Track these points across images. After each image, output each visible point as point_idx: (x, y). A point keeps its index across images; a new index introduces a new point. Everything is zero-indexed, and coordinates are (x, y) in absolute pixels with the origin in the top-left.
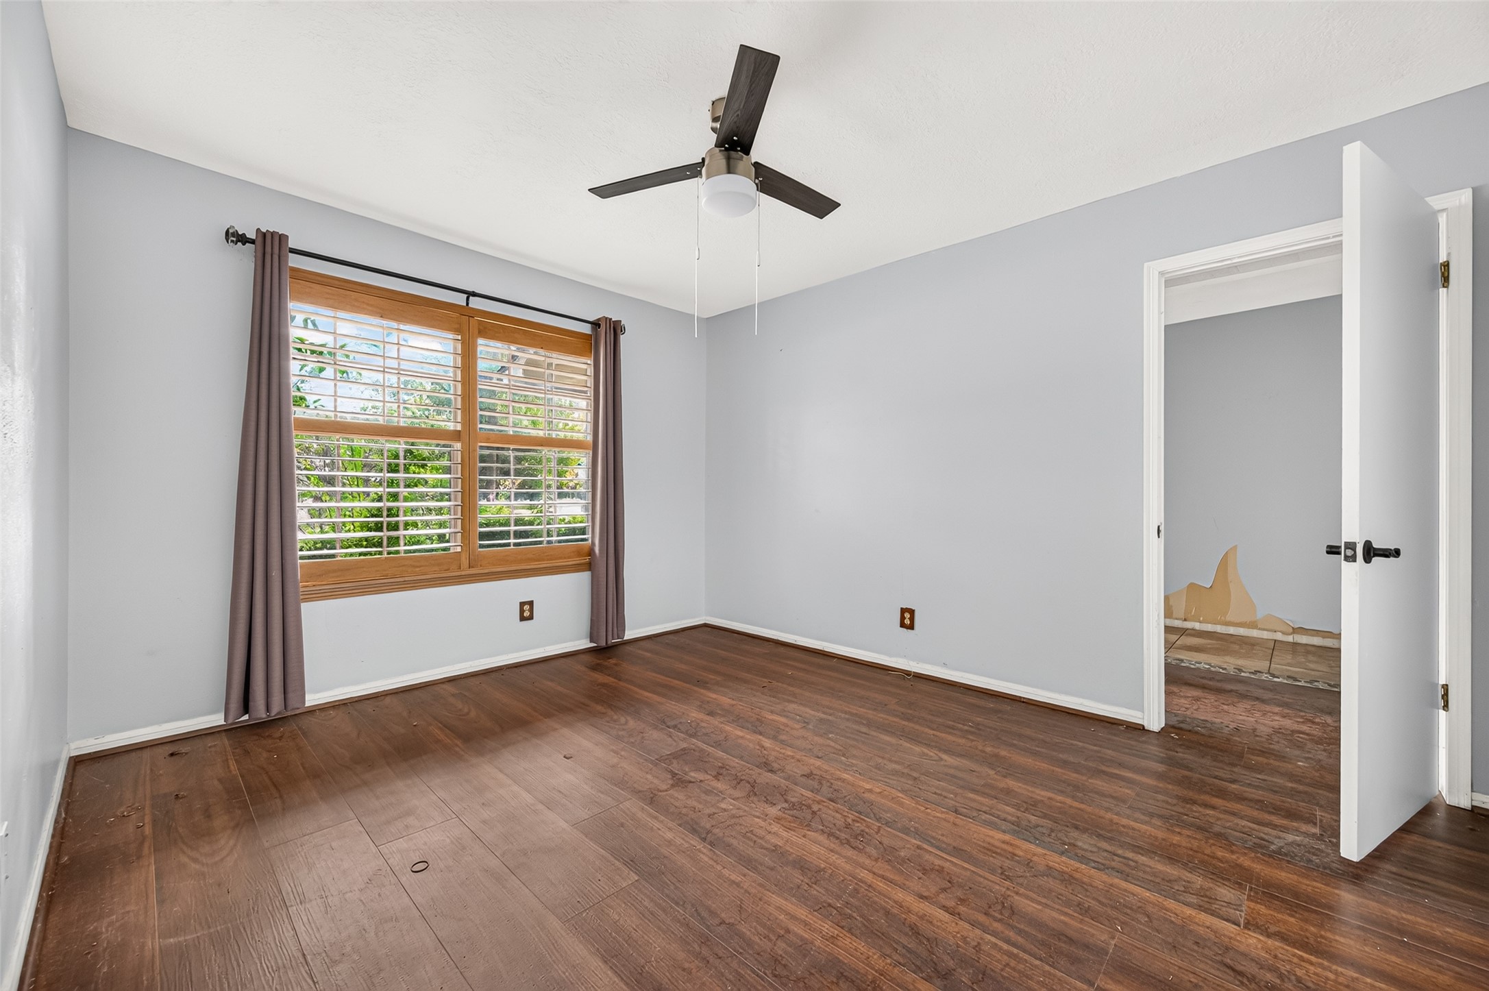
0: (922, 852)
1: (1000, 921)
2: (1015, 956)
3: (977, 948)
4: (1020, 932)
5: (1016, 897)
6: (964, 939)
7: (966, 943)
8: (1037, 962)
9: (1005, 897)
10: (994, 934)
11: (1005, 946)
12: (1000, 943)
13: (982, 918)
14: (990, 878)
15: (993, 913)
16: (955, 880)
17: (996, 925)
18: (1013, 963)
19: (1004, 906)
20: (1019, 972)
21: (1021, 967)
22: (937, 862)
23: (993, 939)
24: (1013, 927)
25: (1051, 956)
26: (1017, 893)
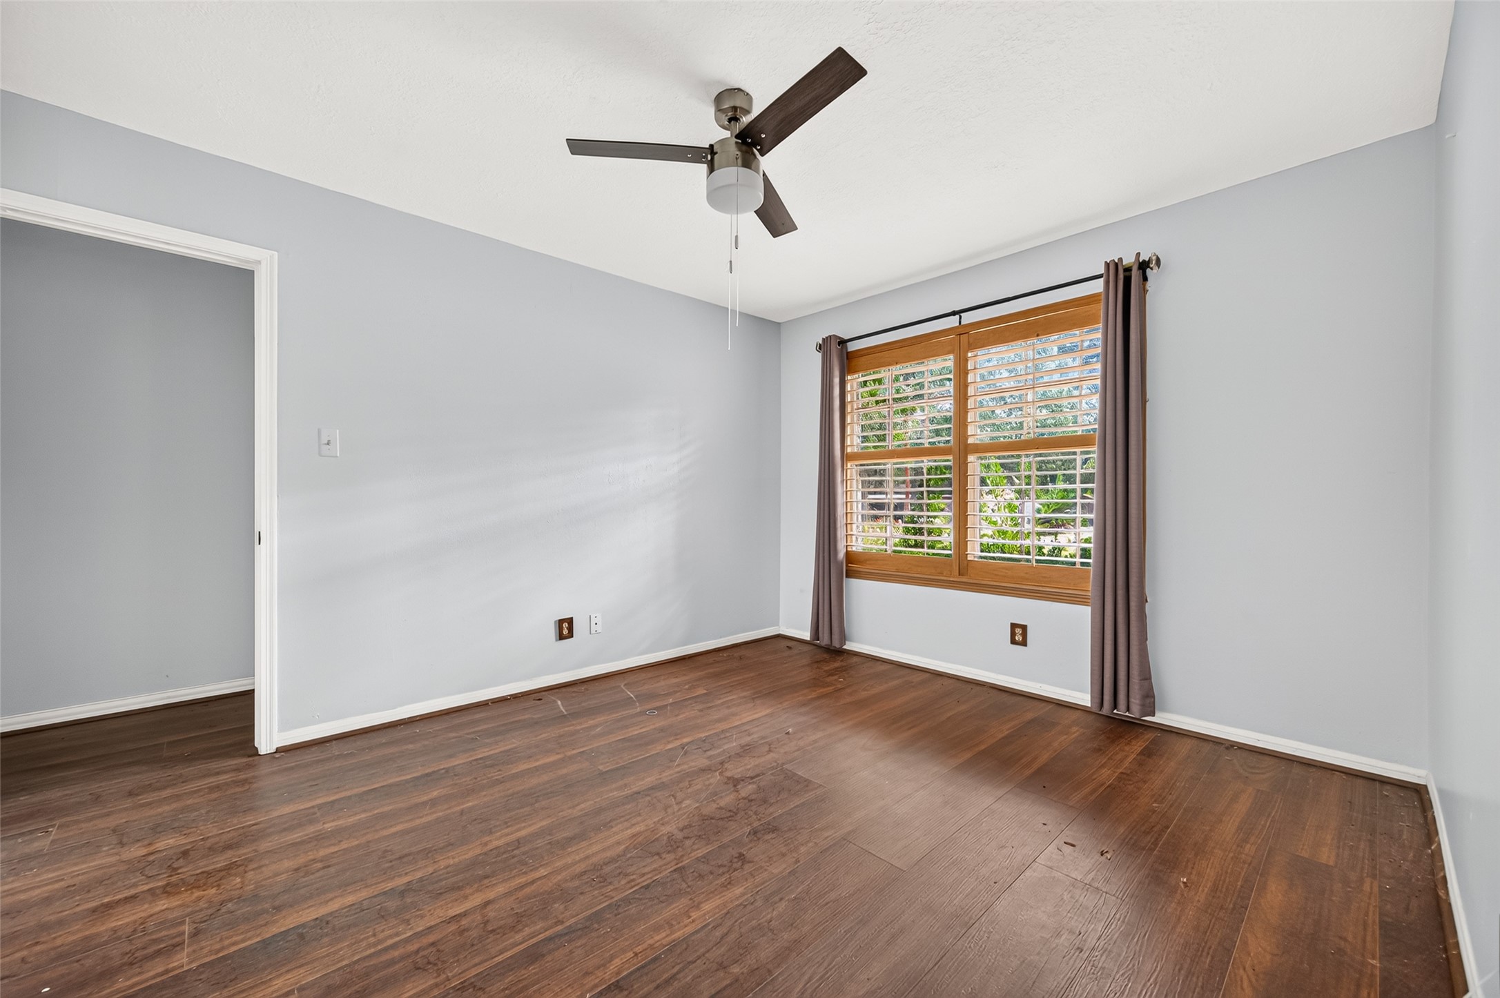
0: (550, 922)
1: (417, 952)
2: (375, 945)
3: (407, 922)
4: (392, 962)
5: (431, 982)
6: (422, 917)
7: (417, 916)
8: (356, 958)
9: (439, 972)
10: (408, 941)
11: (390, 942)
12: (397, 939)
13: (432, 938)
14: (473, 969)
15: (429, 951)
16: (492, 937)
17: (416, 946)
18: (372, 940)
19: (429, 963)
20: (362, 940)
21: (364, 944)
22: (527, 931)
23: (405, 936)
24: (402, 958)
25: (351, 972)
26: (437, 985)
